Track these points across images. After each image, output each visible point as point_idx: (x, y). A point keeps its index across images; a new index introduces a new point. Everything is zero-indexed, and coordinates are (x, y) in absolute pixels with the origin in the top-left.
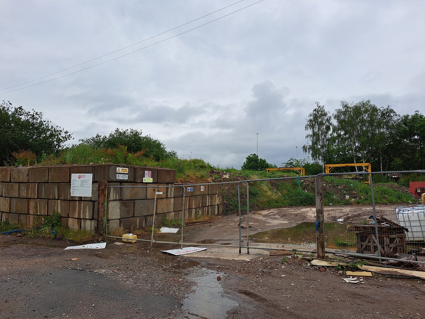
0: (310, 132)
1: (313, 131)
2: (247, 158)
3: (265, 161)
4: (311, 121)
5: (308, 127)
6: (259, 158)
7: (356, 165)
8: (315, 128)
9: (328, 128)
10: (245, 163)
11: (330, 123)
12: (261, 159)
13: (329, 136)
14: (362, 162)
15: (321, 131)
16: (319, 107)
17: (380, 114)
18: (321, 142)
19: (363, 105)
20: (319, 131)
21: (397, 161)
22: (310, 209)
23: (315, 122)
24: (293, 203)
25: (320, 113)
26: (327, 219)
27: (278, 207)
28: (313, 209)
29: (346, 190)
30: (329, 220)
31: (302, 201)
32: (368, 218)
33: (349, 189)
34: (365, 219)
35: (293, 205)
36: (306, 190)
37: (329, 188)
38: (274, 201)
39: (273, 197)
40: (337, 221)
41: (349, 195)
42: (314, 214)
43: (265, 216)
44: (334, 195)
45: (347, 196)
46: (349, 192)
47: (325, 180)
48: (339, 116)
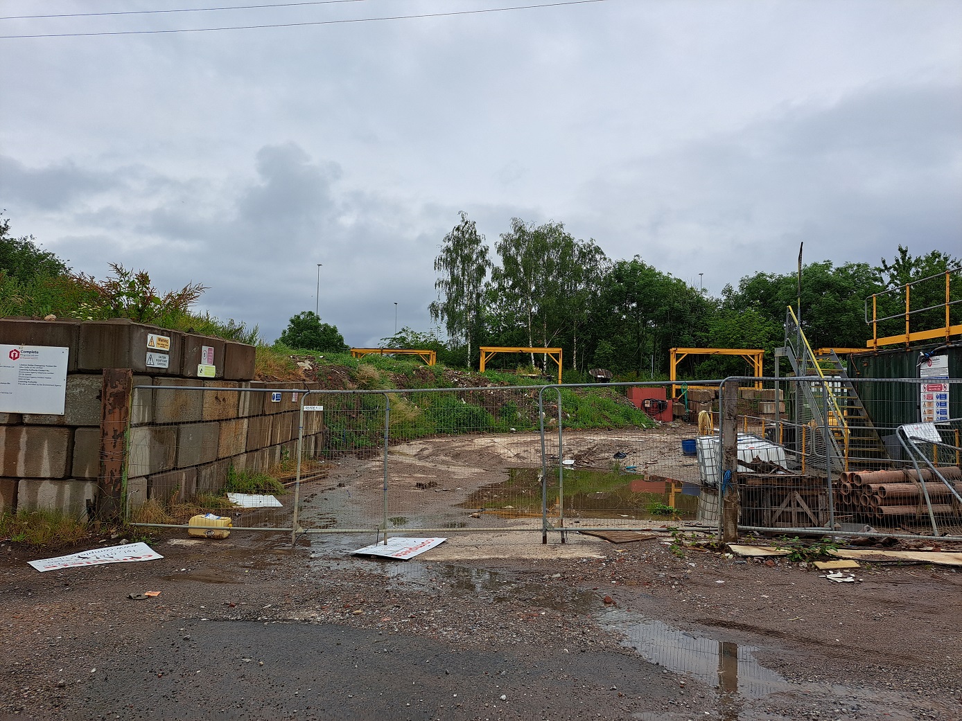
0: (445, 275)
1: (452, 273)
2: (292, 321)
4: (448, 250)
5: (442, 263)
6: (321, 322)
7: (531, 350)
8: (456, 268)
9: (481, 271)
10: (285, 332)
11: (487, 261)
12: (326, 325)
13: (482, 288)
14: (542, 346)
15: (468, 276)
16: (466, 223)
17: (577, 252)
18: (466, 298)
19: (552, 231)
20: (463, 275)
21: (606, 347)
22: (490, 441)
23: (457, 254)
24: (444, 427)
25: (467, 236)
26: (541, 460)
27: (419, 437)
28: (497, 440)
29: (539, 401)
30: (546, 463)
31: (460, 424)
32: (611, 456)
33: (544, 400)
34: (606, 459)
35: (444, 432)
36: (462, 399)
37: (508, 395)
38: (410, 424)
39: (408, 415)
40: (562, 464)
41: (545, 411)
42: (510, 450)
43: (420, 457)
44: (518, 411)
45: (542, 413)
46: (545, 405)
47: (498, 380)
48: (506, 248)
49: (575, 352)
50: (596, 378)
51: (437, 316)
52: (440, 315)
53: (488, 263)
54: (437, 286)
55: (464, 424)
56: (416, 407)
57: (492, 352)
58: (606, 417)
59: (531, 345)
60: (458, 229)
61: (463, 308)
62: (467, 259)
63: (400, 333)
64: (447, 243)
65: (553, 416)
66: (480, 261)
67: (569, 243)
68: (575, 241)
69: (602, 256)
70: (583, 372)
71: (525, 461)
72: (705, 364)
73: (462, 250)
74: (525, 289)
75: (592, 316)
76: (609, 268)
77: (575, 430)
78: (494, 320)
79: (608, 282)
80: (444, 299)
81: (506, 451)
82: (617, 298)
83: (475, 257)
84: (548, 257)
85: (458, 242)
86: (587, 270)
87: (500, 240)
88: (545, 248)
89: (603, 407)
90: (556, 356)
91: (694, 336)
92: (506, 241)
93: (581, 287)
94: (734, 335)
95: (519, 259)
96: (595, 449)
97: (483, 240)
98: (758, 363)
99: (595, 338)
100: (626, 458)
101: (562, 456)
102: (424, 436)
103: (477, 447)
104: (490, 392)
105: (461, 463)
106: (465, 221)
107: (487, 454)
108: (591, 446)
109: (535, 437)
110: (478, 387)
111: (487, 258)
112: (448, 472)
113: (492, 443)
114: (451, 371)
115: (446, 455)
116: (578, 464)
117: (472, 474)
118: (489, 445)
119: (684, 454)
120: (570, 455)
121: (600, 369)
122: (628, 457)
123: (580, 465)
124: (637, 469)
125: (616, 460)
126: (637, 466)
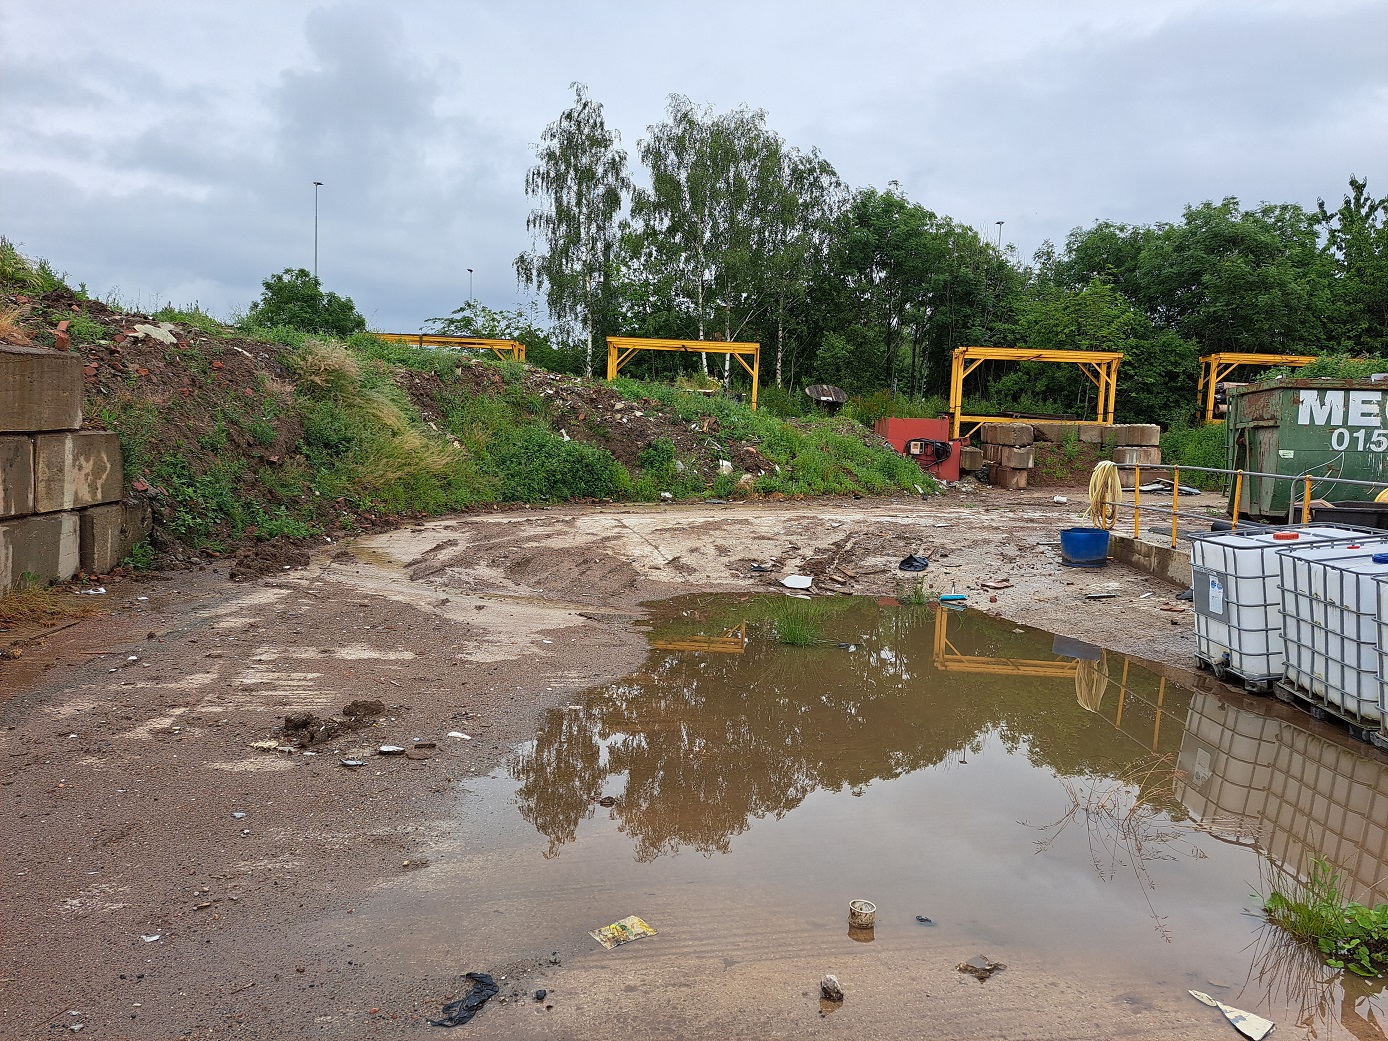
0: (545, 203)
1: (558, 201)
2: (268, 286)
3: (352, 308)
4: (550, 155)
5: (539, 181)
6: (323, 290)
7: (703, 346)
8: (565, 191)
9: (612, 200)
10: (256, 305)
11: (623, 179)
12: (332, 296)
13: (614, 231)
14: (724, 339)
15: (588, 205)
16: (585, 105)
17: (787, 171)
18: (583, 249)
19: (744, 127)
20: (579, 204)
21: (836, 345)
22: (616, 523)
23: (568, 166)
24: (519, 488)
25: (586, 131)
26: (733, 575)
27: (455, 510)
28: (628, 520)
29: (719, 440)
30: (744, 584)
31: (555, 482)
32: (893, 565)
33: (730, 437)
34: (884, 571)
35: (518, 498)
36: (563, 431)
37: (657, 426)
38: (434, 481)
39: (429, 460)
40: (783, 585)
41: (732, 459)
42: (656, 548)
43: (419, 570)
44: (677, 458)
45: (725, 463)
46: (731, 447)
47: (637, 396)
48: (658, 152)
49: (780, 355)
50: (818, 402)
51: (529, 279)
52: (534, 278)
53: (625, 184)
54: (532, 225)
55: (564, 482)
56: (456, 444)
57: (631, 347)
58: (850, 473)
59: (702, 338)
60: (569, 117)
61: (578, 267)
62: (586, 176)
63: (462, 309)
64: (548, 142)
65: (747, 470)
66: (611, 179)
67: (772, 153)
68: (784, 150)
69: (834, 179)
70: (794, 390)
71: (691, 579)
72: (1009, 380)
73: (576, 157)
74: (693, 236)
75: (810, 292)
76: (845, 201)
77: (791, 498)
78: (638, 294)
79: (842, 227)
80: (544, 250)
81: (648, 549)
82: (856, 257)
83: (600, 170)
84: (737, 175)
85: (570, 141)
86: (806, 205)
87: (648, 138)
88: (731, 156)
89: (844, 452)
90: (749, 358)
91: (991, 330)
92: (658, 139)
93: (793, 234)
94: (1066, 327)
95: (683, 176)
96: (849, 546)
97: (616, 142)
98: (1108, 375)
99: (817, 331)
100: (928, 569)
101: (780, 563)
102: (467, 507)
103: (580, 540)
104: (621, 419)
105: (524, 590)
106: (583, 101)
107: (600, 560)
108: (839, 537)
109: (712, 513)
110: (596, 407)
111: (623, 174)
112: (467, 631)
113: (617, 530)
114: (542, 373)
115: (493, 564)
116: (821, 588)
117: (538, 637)
118: (609, 534)
119: (1066, 563)
120: (798, 562)
121: (825, 387)
122: (932, 566)
123: (827, 589)
124: (968, 603)
125: (908, 575)
126: (964, 594)
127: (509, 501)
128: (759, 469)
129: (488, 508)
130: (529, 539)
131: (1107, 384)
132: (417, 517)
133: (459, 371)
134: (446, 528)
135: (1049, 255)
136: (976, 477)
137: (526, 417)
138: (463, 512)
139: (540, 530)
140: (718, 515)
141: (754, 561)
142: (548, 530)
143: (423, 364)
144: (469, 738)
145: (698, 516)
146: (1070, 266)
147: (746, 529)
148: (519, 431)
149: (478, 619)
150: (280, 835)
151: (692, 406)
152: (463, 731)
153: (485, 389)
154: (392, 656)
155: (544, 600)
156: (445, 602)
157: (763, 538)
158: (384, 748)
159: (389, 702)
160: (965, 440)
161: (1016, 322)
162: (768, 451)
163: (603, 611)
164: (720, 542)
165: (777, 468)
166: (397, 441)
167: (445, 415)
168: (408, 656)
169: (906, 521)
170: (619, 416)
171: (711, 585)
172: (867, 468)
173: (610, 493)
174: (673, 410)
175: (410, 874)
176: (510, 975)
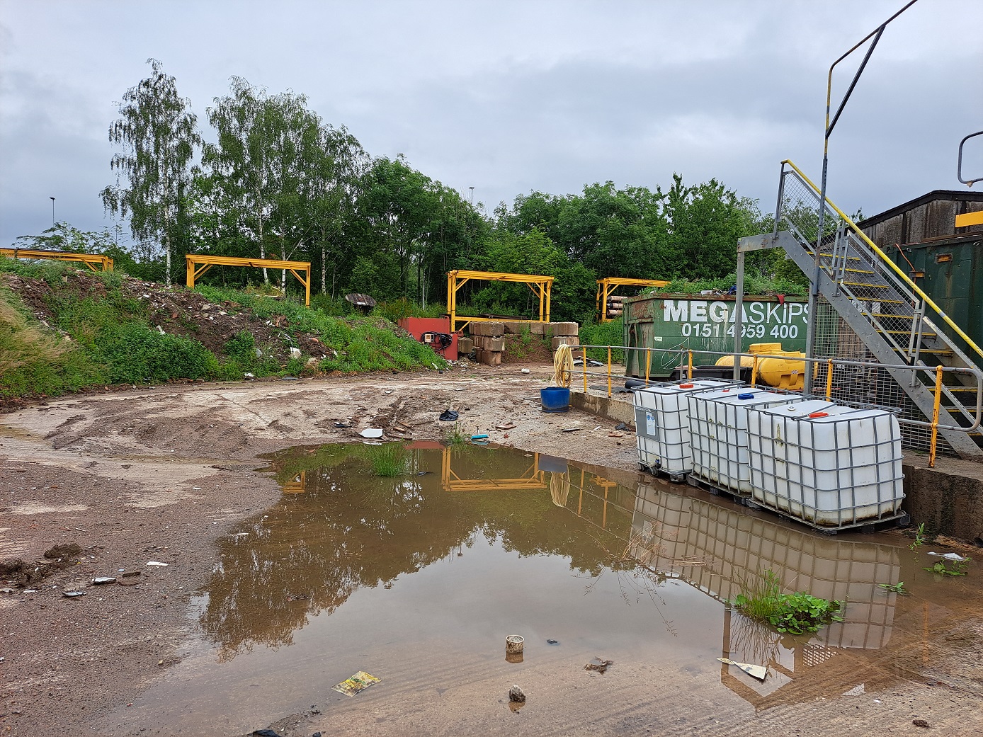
0: (128, 149)
1: (139, 148)
4: (131, 113)
5: (122, 131)
9: (185, 151)
11: (193, 135)
15: (165, 154)
16: (160, 77)
17: (324, 141)
18: (161, 186)
19: (290, 106)
20: (156, 152)
21: (365, 266)
22: (216, 397)
23: (147, 121)
24: (125, 373)
25: (162, 96)
26: (322, 432)
27: (72, 392)
28: (227, 394)
29: (288, 333)
30: (332, 437)
31: (155, 367)
32: (435, 418)
33: (298, 331)
34: (430, 422)
35: (125, 381)
36: (159, 327)
37: (239, 322)
38: (51, 368)
39: (47, 352)
40: (361, 436)
41: (300, 347)
42: (257, 414)
43: (58, 440)
44: (257, 346)
45: (295, 350)
46: (298, 338)
47: (220, 300)
48: (223, 117)
49: (324, 272)
50: (356, 306)
51: (114, 207)
52: (119, 207)
53: (196, 139)
54: (115, 166)
55: (163, 367)
56: (67, 338)
57: (207, 263)
58: (388, 355)
59: (263, 257)
60: (147, 84)
61: (157, 200)
62: (162, 131)
63: (53, 230)
64: (129, 102)
65: (312, 355)
66: (183, 135)
67: (310, 128)
68: (321, 125)
69: (358, 149)
70: (337, 297)
71: (291, 436)
72: (484, 293)
73: (154, 116)
74: (252, 181)
75: (345, 228)
76: (367, 165)
77: (348, 375)
78: (209, 222)
79: (365, 183)
80: (127, 185)
81: (251, 416)
82: (376, 204)
83: (174, 127)
84: (286, 139)
85: (148, 103)
86: (338, 165)
87: (215, 107)
88: (281, 126)
89: (383, 341)
90: (301, 272)
91: (471, 259)
92: (223, 108)
93: (330, 186)
94: (518, 259)
95: (244, 137)
96: (401, 406)
97: (187, 107)
98: (545, 290)
99: (351, 255)
100: (459, 419)
101: (355, 421)
102: (82, 389)
103: (192, 412)
104: (208, 317)
105: (157, 451)
106: (159, 74)
107: (214, 425)
108: (393, 400)
109: (292, 387)
110: (187, 308)
111: (194, 131)
112: (125, 485)
113: (220, 402)
114: (137, 282)
115: (123, 432)
116: (390, 436)
117: (189, 486)
118: (214, 406)
119: (545, 410)
120: (368, 419)
121: (359, 295)
122: (461, 417)
123: (394, 437)
124: (490, 439)
125: (446, 423)
126: (487, 434)
127: (118, 383)
128: (321, 354)
129: (100, 389)
130: (148, 412)
131: (545, 296)
132: (40, 397)
133: (65, 279)
134: (70, 406)
135: (504, 211)
136: (468, 358)
137: (127, 316)
138: (78, 393)
139: (154, 405)
140: (297, 388)
141: (336, 420)
142: (162, 404)
143: (33, 272)
144: (166, 565)
145: (283, 390)
146: (517, 220)
147: (323, 398)
148: (121, 328)
149: (129, 475)
150: (36, 657)
151: (267, 308)
152: (158, 560)
153: (90, 295)
154: (68, 509)
155: (177, 457)
156: (93, 464)
157: (338, 403)
158: (98, 580)
159: (84, 543)
160: (460, 332)
161: (486, 255)
162: (328, 340)
163: (230, 463)
164: (305, 408)
165: (335, 353)
166: (16, 336)
167: (55, 315)
168: (82, 508)
169: (436, 388)
170: (206, 315)
171: (307, 440)
172: (400, 352)
173: (202, 375)
174: (250, 310)
175: (168, 670)
176: (285, 726)
